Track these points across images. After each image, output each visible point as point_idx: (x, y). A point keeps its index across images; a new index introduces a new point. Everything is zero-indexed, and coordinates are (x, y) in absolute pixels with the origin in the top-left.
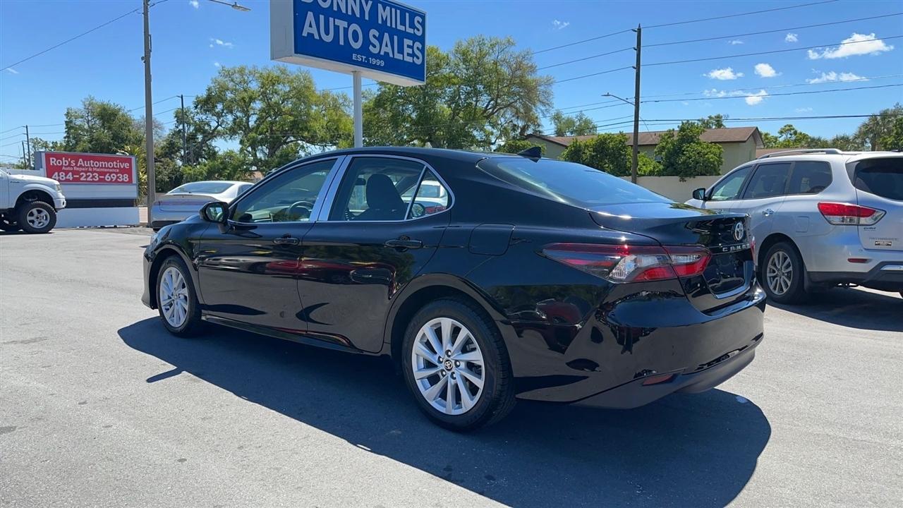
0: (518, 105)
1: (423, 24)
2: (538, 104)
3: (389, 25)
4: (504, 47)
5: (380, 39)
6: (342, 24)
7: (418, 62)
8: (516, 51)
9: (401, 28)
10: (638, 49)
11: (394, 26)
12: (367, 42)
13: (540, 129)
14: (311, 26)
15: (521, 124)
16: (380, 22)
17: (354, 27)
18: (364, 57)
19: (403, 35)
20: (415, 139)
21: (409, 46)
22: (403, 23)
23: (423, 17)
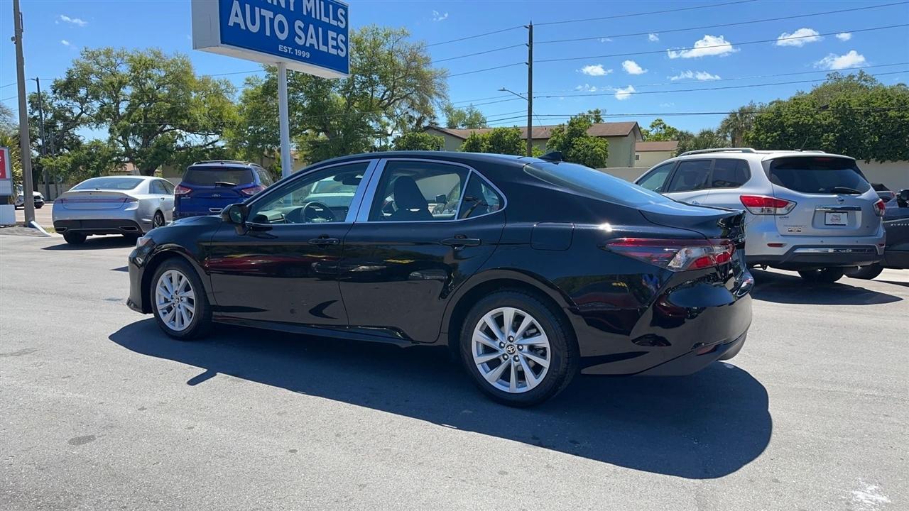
0: (414, 96)
1: (346, 17)
2: (434, 96)
3: (313, 16)
4: (398, 37)
5: (305, 31)
6: (268, 14)
7: (343, 54)
8: (408, 44)
9: (325, 19)
10: (530, 45)
11: (318, 18)
12: (293, 34)
13: (436, 121)
14: (237, 15)
15: (417, 115)
16: (305, 13)
17: (280, 17)
18: (290, 49)
19: (327, 27)
20: (308, 128)
21: (333, 38)
22: (327, 15)
23: (346, 9)
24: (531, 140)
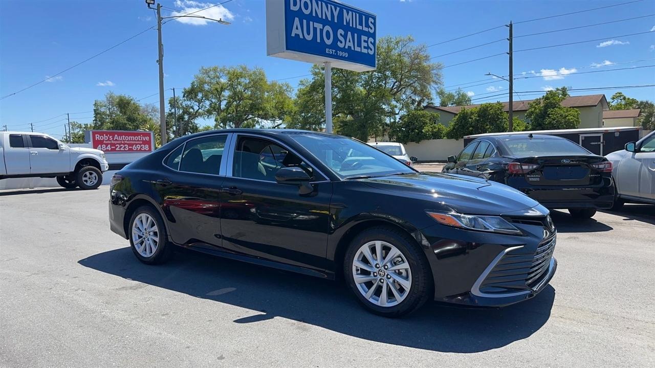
0: (416, 84)
1: (374, 24)
2: (432, 83)
3: (351, 25)
4: (405, 43)
5: (345, 37)
6: (319, 26)
7: (371, 53)
8: (413, 47)
9: (359, 27)
10: (511, 39)
11: (354, 27)
12: (336, 39)
13: (432, 101)
14: (297, 28)
15: (417, 99)
16: (345, 23)
17: (327, 28)
18: (334, 51)
19: (361, 33)
21: (365, 41)
22: (361, 24)
23: (374, 18)
24: (512, 112)
